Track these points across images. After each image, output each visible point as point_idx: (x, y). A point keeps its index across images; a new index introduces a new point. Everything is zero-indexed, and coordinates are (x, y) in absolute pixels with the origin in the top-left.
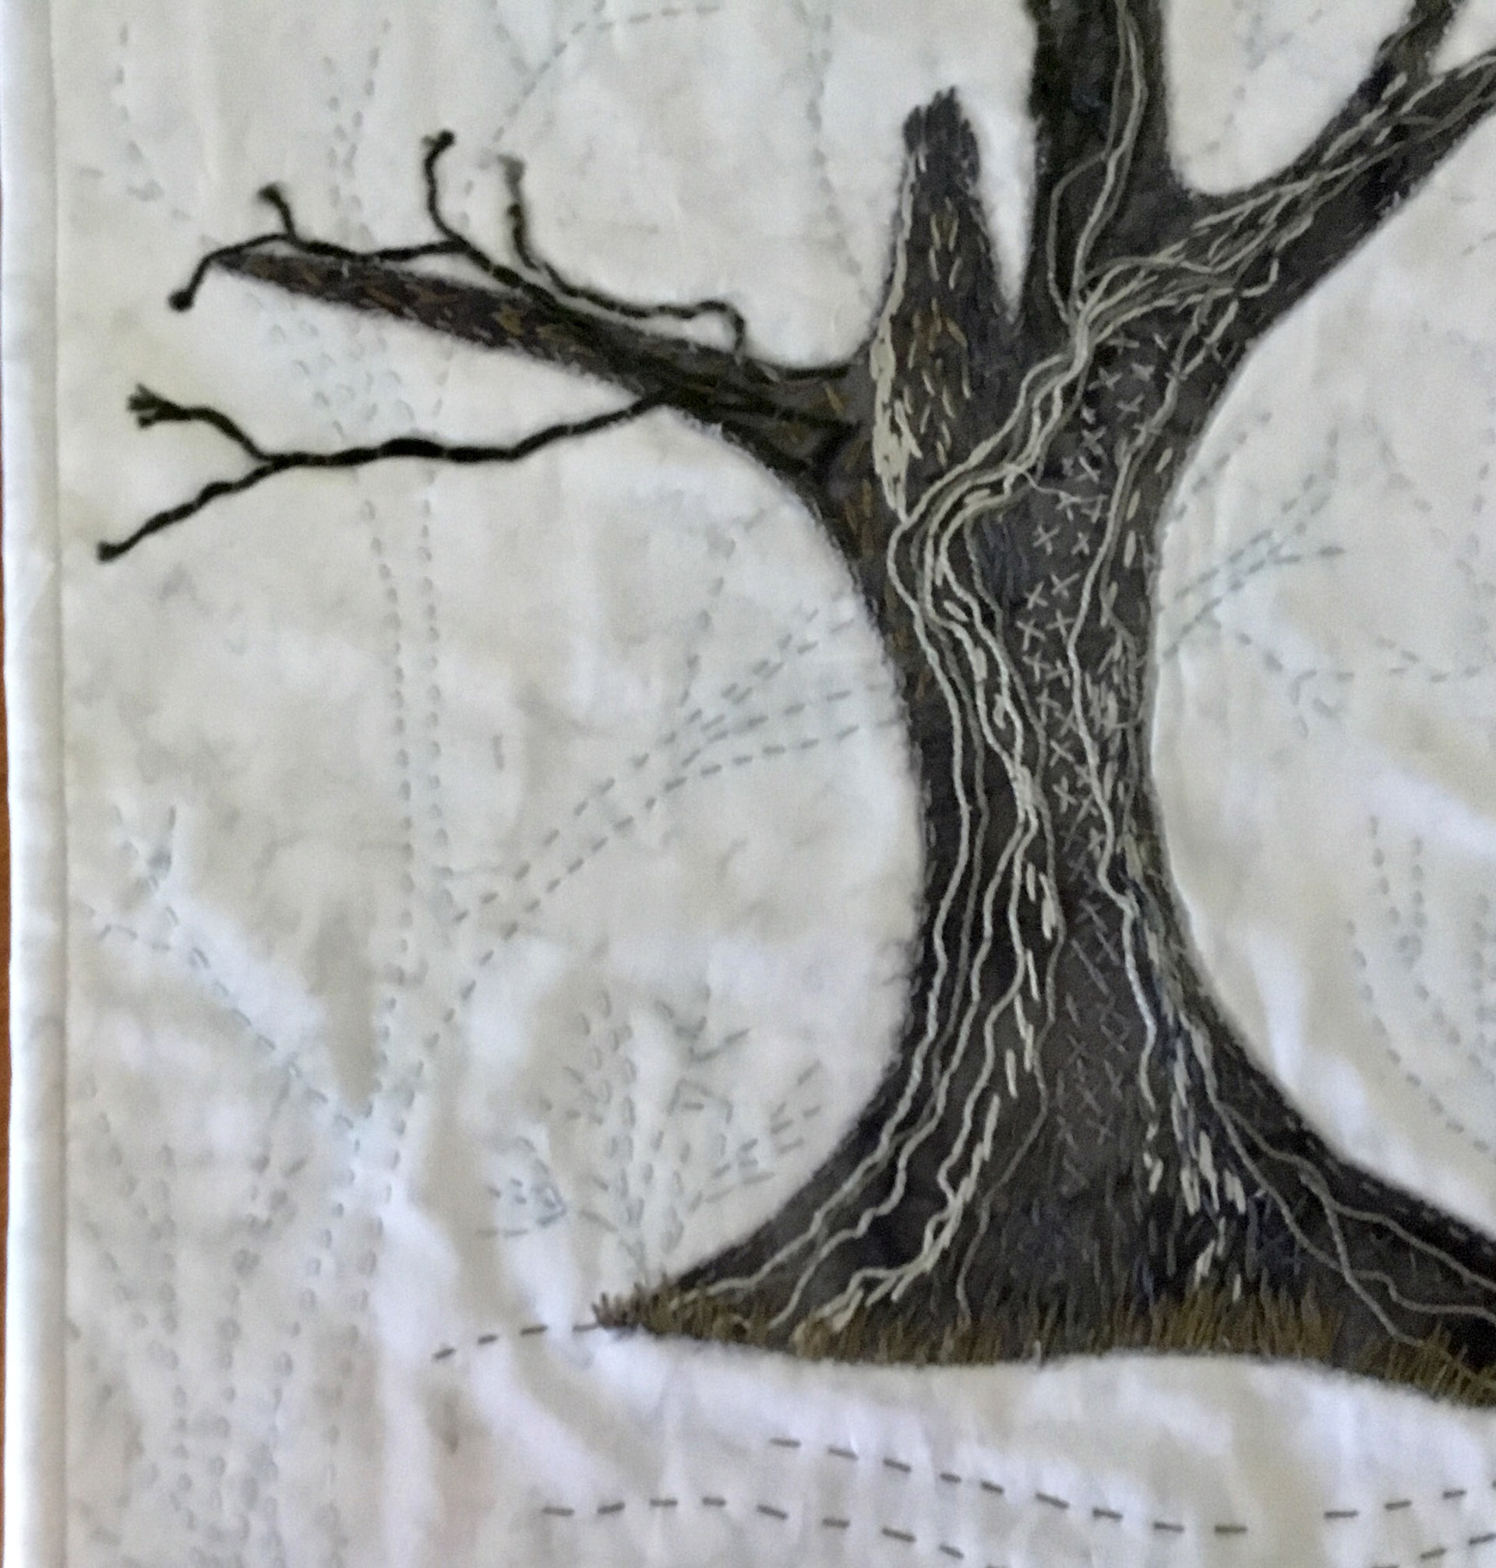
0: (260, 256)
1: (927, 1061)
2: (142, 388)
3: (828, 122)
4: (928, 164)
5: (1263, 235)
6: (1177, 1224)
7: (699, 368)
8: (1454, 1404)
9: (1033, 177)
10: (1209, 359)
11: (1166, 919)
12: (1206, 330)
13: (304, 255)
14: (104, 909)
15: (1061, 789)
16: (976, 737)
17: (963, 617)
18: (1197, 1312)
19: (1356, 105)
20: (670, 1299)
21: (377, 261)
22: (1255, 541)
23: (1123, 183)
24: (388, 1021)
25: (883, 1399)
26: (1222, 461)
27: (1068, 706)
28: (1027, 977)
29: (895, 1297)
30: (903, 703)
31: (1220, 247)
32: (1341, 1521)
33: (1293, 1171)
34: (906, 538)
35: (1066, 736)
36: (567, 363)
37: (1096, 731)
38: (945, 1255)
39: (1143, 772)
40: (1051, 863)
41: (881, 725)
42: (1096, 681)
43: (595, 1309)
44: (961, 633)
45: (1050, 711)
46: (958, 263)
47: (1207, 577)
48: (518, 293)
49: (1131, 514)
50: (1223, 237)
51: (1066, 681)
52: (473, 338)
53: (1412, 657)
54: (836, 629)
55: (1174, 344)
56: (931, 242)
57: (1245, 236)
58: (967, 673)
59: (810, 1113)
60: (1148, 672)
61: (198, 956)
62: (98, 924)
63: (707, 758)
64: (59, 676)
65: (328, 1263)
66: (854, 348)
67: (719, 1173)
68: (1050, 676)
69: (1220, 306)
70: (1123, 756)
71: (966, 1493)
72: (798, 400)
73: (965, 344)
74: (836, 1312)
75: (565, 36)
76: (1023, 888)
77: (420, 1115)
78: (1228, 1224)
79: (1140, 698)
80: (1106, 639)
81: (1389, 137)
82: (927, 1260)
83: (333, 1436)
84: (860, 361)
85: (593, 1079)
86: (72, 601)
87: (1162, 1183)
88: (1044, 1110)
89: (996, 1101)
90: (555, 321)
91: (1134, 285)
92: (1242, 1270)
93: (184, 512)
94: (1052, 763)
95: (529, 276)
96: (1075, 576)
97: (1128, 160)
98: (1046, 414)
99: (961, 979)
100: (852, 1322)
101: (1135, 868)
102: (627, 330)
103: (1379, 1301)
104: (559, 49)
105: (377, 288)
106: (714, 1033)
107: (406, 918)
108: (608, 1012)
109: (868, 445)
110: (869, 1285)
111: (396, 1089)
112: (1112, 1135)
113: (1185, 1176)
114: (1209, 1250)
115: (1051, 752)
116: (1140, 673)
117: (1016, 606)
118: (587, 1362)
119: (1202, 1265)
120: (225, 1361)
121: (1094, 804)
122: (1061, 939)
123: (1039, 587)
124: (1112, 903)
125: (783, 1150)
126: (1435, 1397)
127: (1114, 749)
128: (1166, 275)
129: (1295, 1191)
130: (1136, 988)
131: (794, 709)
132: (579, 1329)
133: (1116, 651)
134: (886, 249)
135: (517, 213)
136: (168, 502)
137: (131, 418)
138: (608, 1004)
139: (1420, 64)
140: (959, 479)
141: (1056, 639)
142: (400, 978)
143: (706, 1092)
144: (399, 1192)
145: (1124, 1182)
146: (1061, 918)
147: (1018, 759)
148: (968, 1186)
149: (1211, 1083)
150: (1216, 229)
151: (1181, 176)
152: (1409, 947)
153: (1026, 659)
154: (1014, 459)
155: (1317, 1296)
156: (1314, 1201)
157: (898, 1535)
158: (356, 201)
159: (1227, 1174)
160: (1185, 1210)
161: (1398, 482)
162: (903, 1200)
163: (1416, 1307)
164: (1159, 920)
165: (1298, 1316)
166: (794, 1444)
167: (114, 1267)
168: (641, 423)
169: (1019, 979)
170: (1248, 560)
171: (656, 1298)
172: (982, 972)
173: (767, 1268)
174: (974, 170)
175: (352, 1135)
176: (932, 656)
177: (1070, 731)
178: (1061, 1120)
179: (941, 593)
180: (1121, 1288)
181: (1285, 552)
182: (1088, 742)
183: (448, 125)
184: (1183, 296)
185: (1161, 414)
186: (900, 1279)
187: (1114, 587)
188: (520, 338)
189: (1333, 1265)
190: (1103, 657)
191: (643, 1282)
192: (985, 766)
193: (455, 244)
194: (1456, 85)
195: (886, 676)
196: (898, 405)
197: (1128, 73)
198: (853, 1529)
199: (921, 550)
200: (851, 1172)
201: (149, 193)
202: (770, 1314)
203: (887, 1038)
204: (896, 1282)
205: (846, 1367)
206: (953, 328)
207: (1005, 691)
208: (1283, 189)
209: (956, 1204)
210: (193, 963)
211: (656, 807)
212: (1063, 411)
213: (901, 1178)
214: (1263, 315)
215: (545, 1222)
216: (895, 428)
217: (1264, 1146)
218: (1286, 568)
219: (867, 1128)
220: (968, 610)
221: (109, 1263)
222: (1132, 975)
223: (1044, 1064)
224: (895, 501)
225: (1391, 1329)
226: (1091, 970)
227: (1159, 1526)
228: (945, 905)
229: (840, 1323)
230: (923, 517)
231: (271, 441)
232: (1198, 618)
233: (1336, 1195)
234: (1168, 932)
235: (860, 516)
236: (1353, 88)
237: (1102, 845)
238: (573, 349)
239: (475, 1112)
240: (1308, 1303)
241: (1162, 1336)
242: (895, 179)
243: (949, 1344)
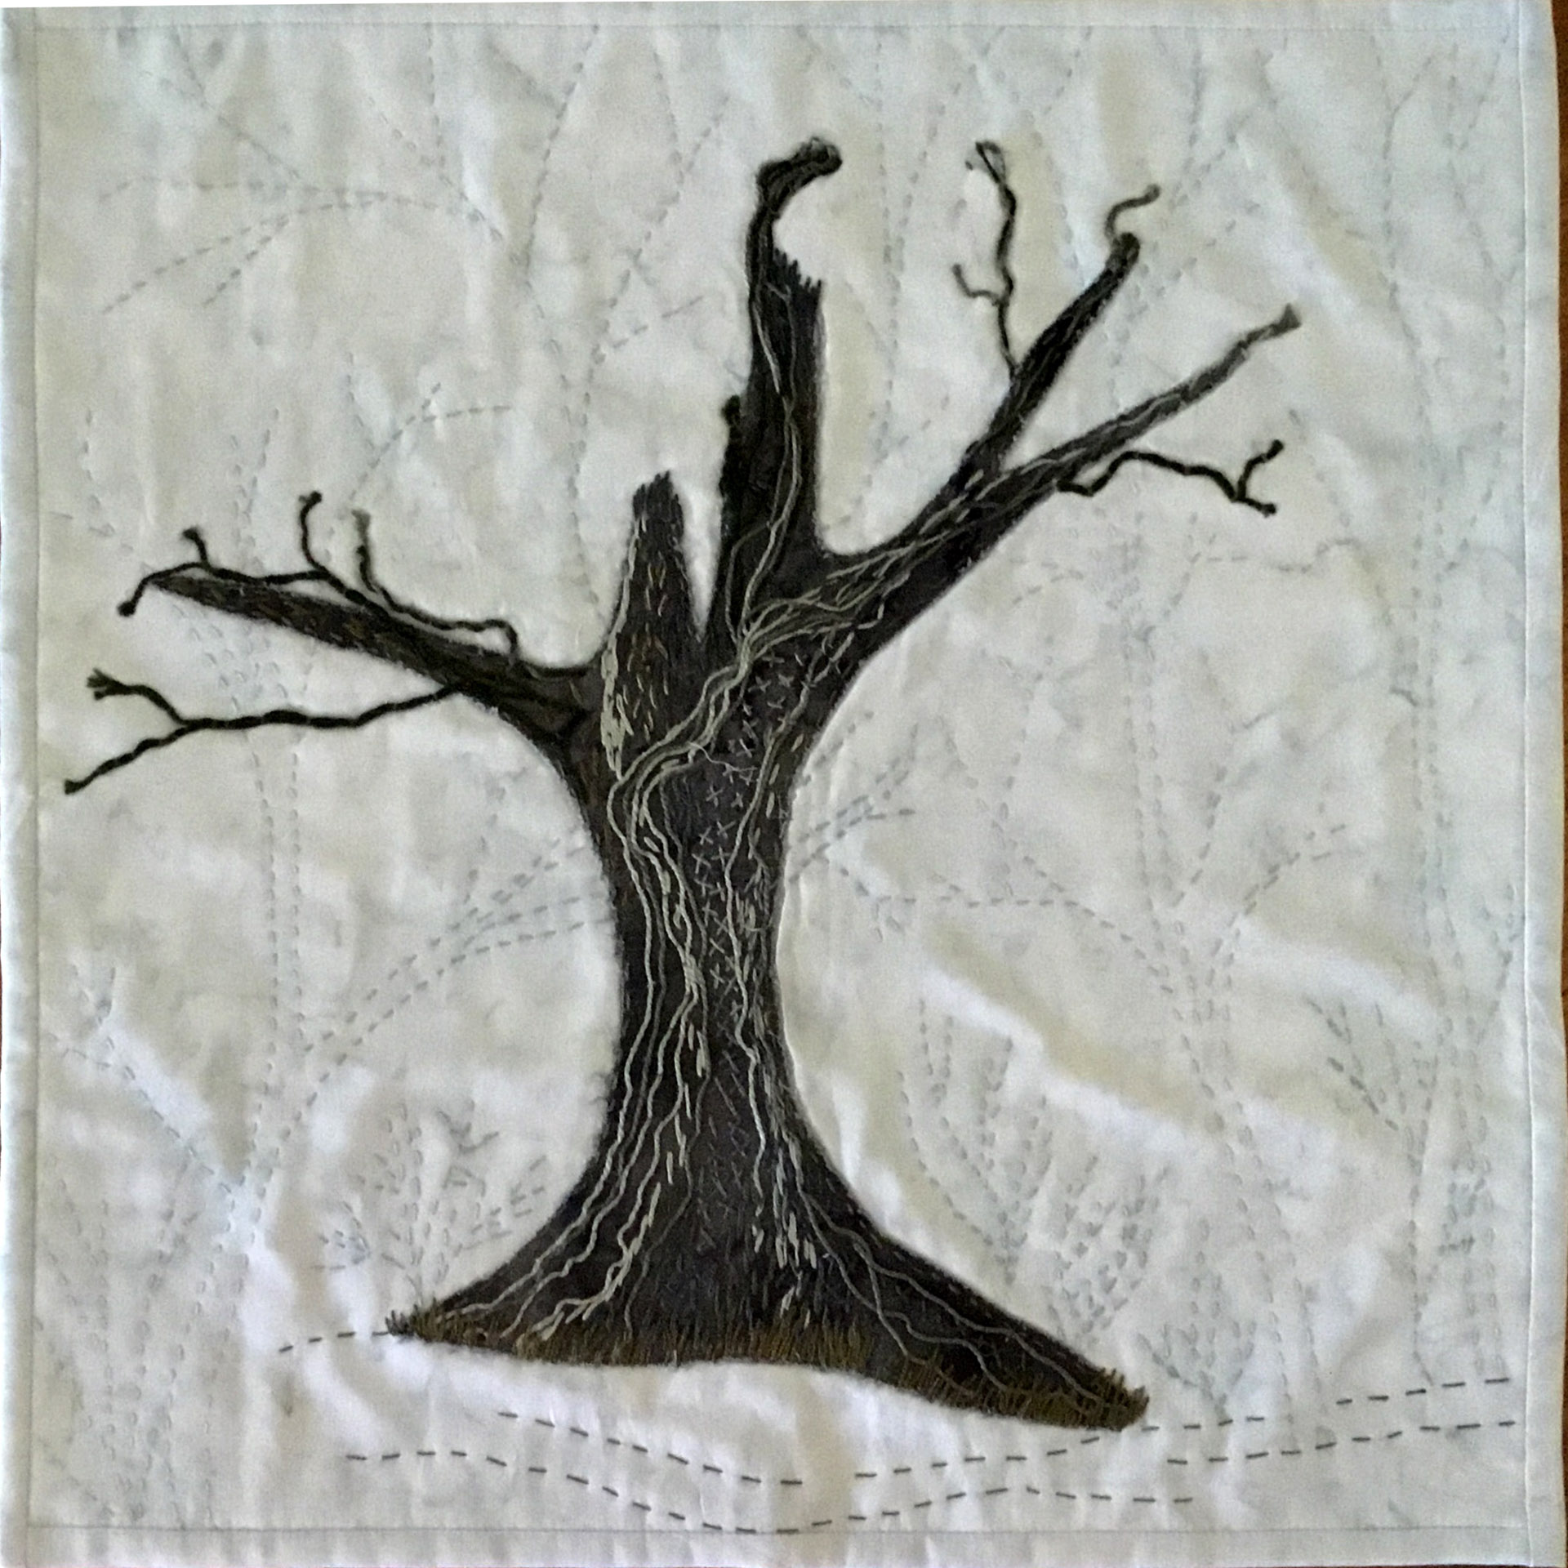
0: (183, 578)
1: (615, 1159)
2: (97, 671)
3: (582, 494)
4: (647, 528)
5: (876, 584)
6: (771, 1274)
7: (485, 667)
8: (942, 1405)
9: (719, 538)
10: (832, 673)
11: (777, 1066)
12: (830, 652)
13: (214, 579)
14: (64, 1037)
15: (715, 974)
16: (661, 934)
17: (656, 849)
18: (781, 1335)
19: (947, 492)
20: (437, 1315)
21: (265, 583)
22: (856, 802)
23: (780, 544)
24: (257, 1119)
25: (571, 1387)
26: (837, 745)
27: (723, 914)
28: (683, 1104)
29: (584, 1318)
30: (614, 908)
31: (843, 595)
32: (866, 1480)
33: (849, 1242)
34: (620, 792)
35: (721, 936)
36: (394, 660)
37: (741, 932)
38: (618, 1289)
39: (770, 962)
40: (705, 1024)
41: (598, 922)
42: (742, 898)
43: (387, 1321)
44: (654, 861)
45: (711, 917)
46: (665, 597)
47: (821, 828)
48: (363, 608)
49: (772, 781)
50: (848, 585)
51: (723, 898)
52: (330, 641)
53: (956, 889)
54: (571, 854)
55: (808, 661)
56: (647, 582)
57: (860, 588)
58: (657, 889)
59: (538, 1191)
60: (778, 892)
61: (128, 1072)
62: (60, 1047)
63: (480, 943)
64: (36, 873)
65: (211, 1285)
66: (592, 656)
67: (474, 1230)
68: (711, 893)
69: (840, 636)
70: (757, 951)
71: (623, 1451)
72: (551, 691)
73: (666, 656)
74: (545, 1327)
75: (401, 426)
76: (686, 1041)
77: (275, 1185)
78: (804, 1275)
79: (771, 910)
80: (750, 868)
81: (968, 516)
82: (607, 1294)
83: (210, 1402)
84: (595, 666)
85: (393, 1165)
86: (44, 820)
87: (763, 1246)
88: (690, 1194)
89: (659, 1186)
90: (389, 630)
91: (784, 618)
92: (811, 1307)
93: (125, 759)
94: (710, 954)
95: (372, 597)
96: (733, 823)
97: (784, 529)
98: (718, 709)
99: (640, 1101)
100: (553, 1336)
101: (759, 1031)
102: (437, 638)
103: (898, 1332)
104: (397, 435)
105: (265, 604)
106: (475, 1136)
107: (271, 1049)
108: (405, 1117)
109: (598, 724)
110: (568, 1309)
111: (259, 1167)
112: (733, 1212)
113: (778, 1241)
114: (791, 1292)
115: (710, 946)
116: (772, 893)
117: (692, 843)
118: (380, 1357)
119: (785, 1303)
120: (141, 1350)
121: (736, 984)
122: (708, 1077)
123: (708, 830)
124: (744, 1052)
125: (518, 1215)
126: (930, 1400)
127: (751, 947)
128: (808, 611)
129: (850, 1256)
130: (755, 1112)
131: (541, 909)
132: (376, 1334)
133: (757, 877)
134: (617, 586)
135: (364, 553)
136: (115, 752)
137: (90, 692)
138: (405, 1110)
139: (994, 463)
140: (658, 751)
141: (718, 867)
142: (267, 1090)
143: (469, 1174)
144: (260, 1236)
145: (738, 1245)
146: (709, 1063)
147: (688, 949)
148: (637, 1244)
149: (799, 1180)
150: (843, 580)
151: (822, 541)
152: (938, 1092)
153: (697, 881)
154: (694, 739)
155: (859, 1328)
156: (862, 1262)
157: (577, 1480)
158: (251, 541)
159: (806, 1242)
160: (777, 1264)
161: (957, 765)
162: (594, 1252)
163: (922, 1338)
164: (772, 1066)
165: (846, 1341)
166: (514, 1416)
167: (67, 1282)
168: (443, 703)
169: (678, 1103)
170: (849, 817)
171: (427, 1315)
172: (654, 1098)
173: (502, 1297)
174: (680, 532)
175: (230, 1197)
176: (634, 874)
177: (723, 932)
178: (700, 1201)
179: (643, 831)
180: (731, 1316)
181: (875, 812)
182: (734, 940)
183: (317, 487)
184: (816, 628)
185: (796, 712)
186: (589, 1305)
187: (758, 832)
188: (361, 641)
189: (870, 1306)
190: (747, 881)
191: (419, 1304)
192: (666, 953)
193: (320, 573)
194: (1018, 478)
195: (604, 887)
196: (619, 697)
197: (790, 463)
198: (548, 1475)
199: (631, 800)
200: (561, 1233)
201: (105, 532)
202: (501, 1328)
203: (591, 1142)
204: (586, 1307)
205: (549, 1364)
206: (659, 645)
207: (682, 902)
208: (890, 553)
209: (628, 1255)
210: (125, 1077)
211: (446, 974)
212: (730, 707)
213: (593, 1237)
214: (872, 642)
215: (356, 1261)
216: (616, 714)
217: (831, 1224)
218: (873, 823)
219: (573, 1202)
220: (660, 846)
221: (63, 1279)
222: (753, 1104)
223: (691, 1162)
224: (615, 766)
225: (905, 1352)
226: (726, 1097)
227: (746, 1478)
228: (633, 1050)
229: (546, 1336)
230: (633, 777)
231: (189, 709)
232: (813, 856)
233: (876, 1260)
234: (778, 1075)
235: (591, 778)
236: (945, 480)
237: (740, 1012)
238: (399, 650)
239: (312, 1184)
240: (853, 1329)
241: (756, 1349)
242: (625, 535)
243: (616, 1351)
